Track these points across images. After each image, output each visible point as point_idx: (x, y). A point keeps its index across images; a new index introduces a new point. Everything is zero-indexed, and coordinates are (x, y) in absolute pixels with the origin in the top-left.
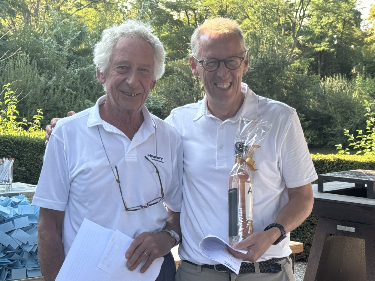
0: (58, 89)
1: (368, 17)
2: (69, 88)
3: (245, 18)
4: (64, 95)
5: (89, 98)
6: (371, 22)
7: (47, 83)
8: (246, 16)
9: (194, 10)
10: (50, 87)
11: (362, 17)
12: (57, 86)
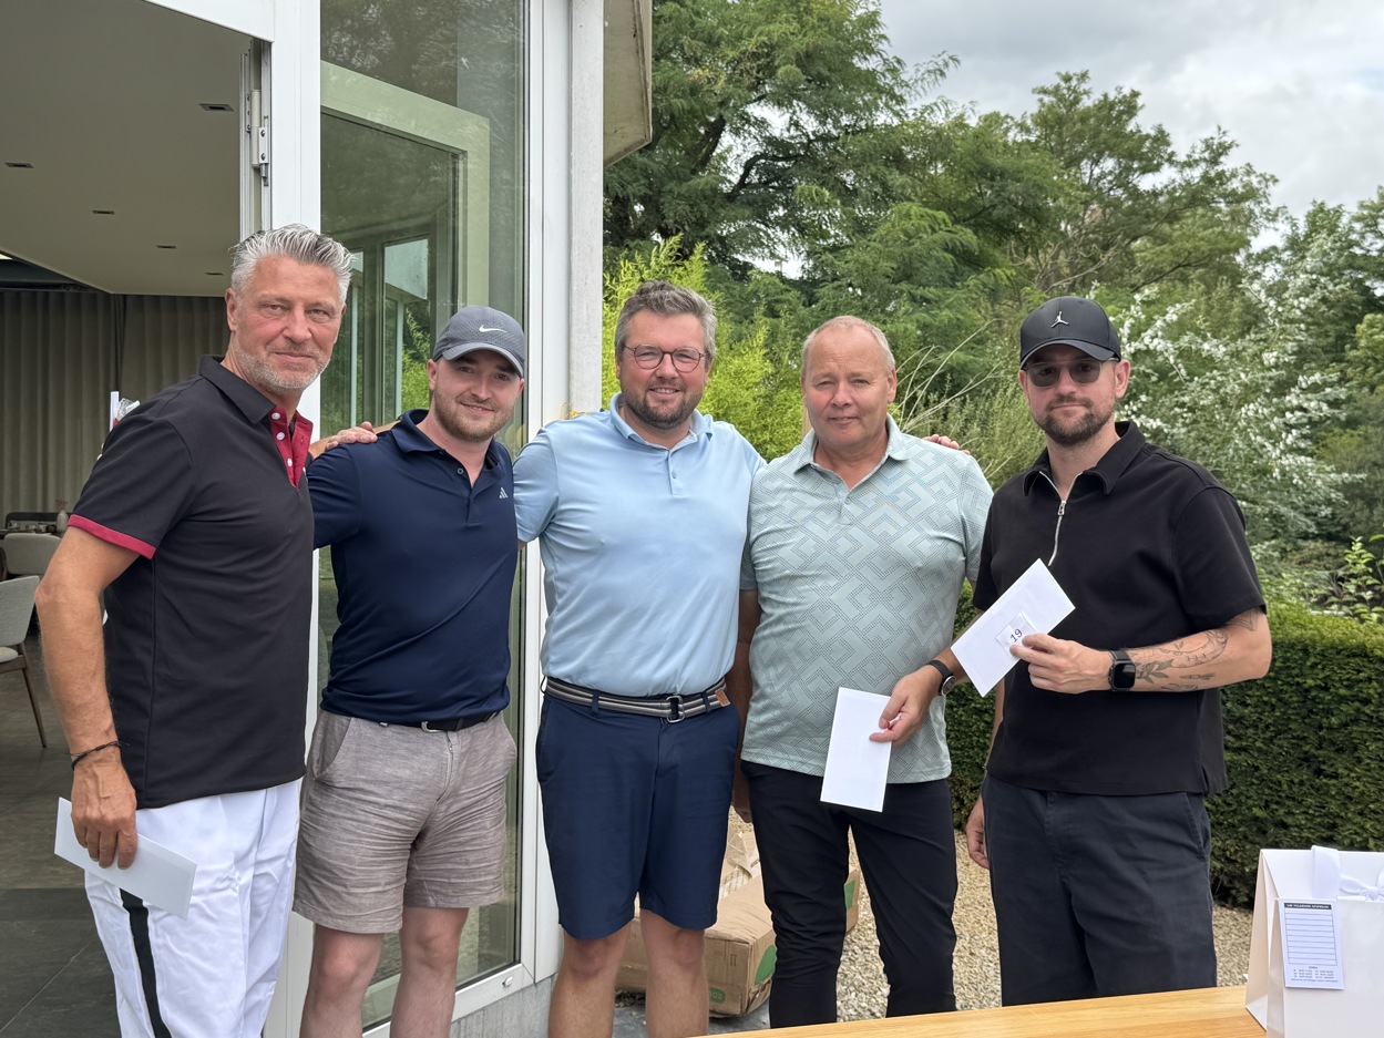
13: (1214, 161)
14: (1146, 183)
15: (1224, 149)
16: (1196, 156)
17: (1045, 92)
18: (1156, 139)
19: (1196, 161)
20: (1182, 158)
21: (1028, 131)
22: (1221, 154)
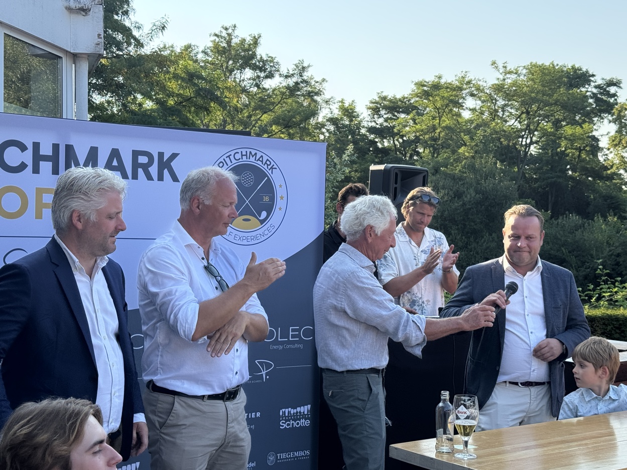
1: (607, 146)
3: (462, 145)
6: (611, 152)
8: (463, 143)
9: (402, 137)
11: (601, 144)
13: (301, 75)
17: (216, 35)
18: (271, 61)
19: (292, 75)
20: (285, 74)
21: (208, 55)
22: (303, 71)
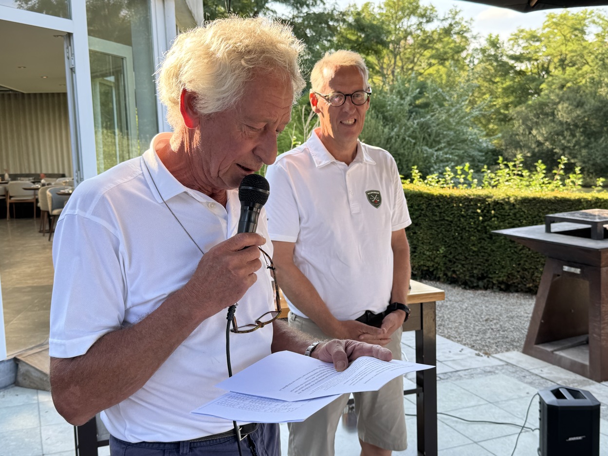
0: (399, 138)
2: (409, 136)
3: (585, 64)
4: (405, 143)
5: (427, 145)
7: (390, 134)
10: (392, 137)
12: (399, 136)
13: (454, 18)
14: (429, 28)
15: (456, 13)
16: (447, 17)
18: (431, 10)
19: (447, 19)
20: (442, 18)
21: (382, 9)
22: (456, 15)
